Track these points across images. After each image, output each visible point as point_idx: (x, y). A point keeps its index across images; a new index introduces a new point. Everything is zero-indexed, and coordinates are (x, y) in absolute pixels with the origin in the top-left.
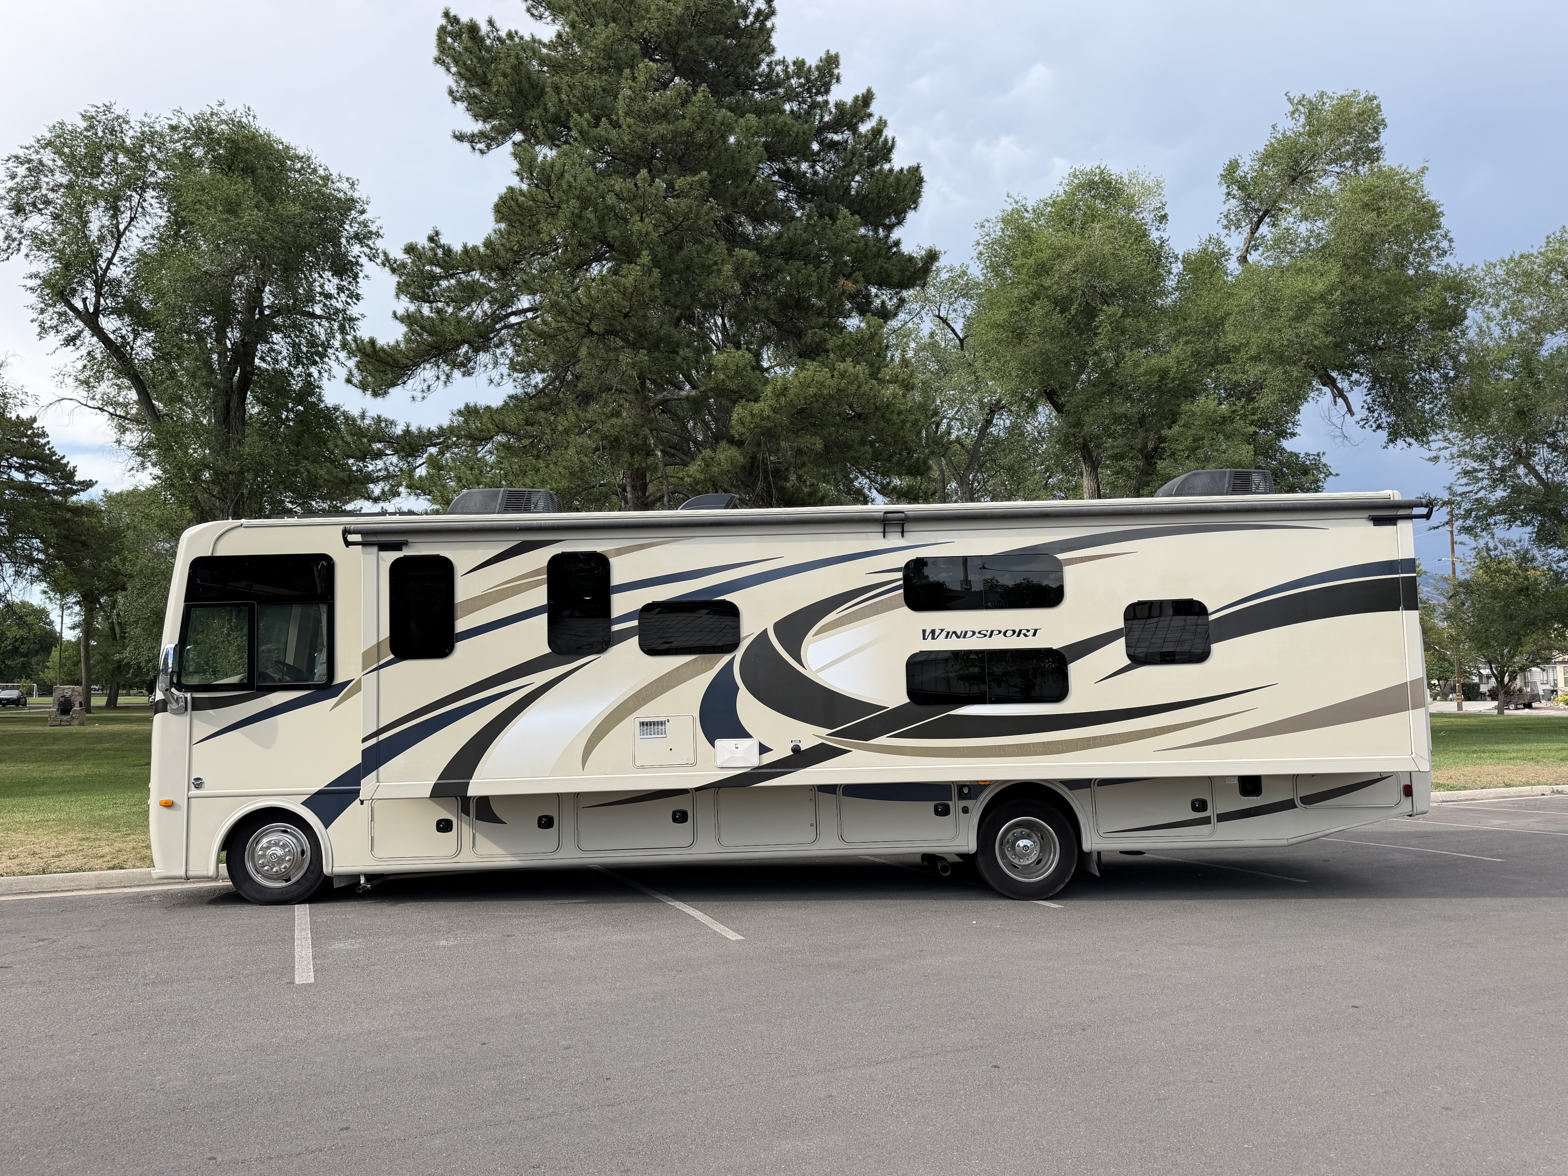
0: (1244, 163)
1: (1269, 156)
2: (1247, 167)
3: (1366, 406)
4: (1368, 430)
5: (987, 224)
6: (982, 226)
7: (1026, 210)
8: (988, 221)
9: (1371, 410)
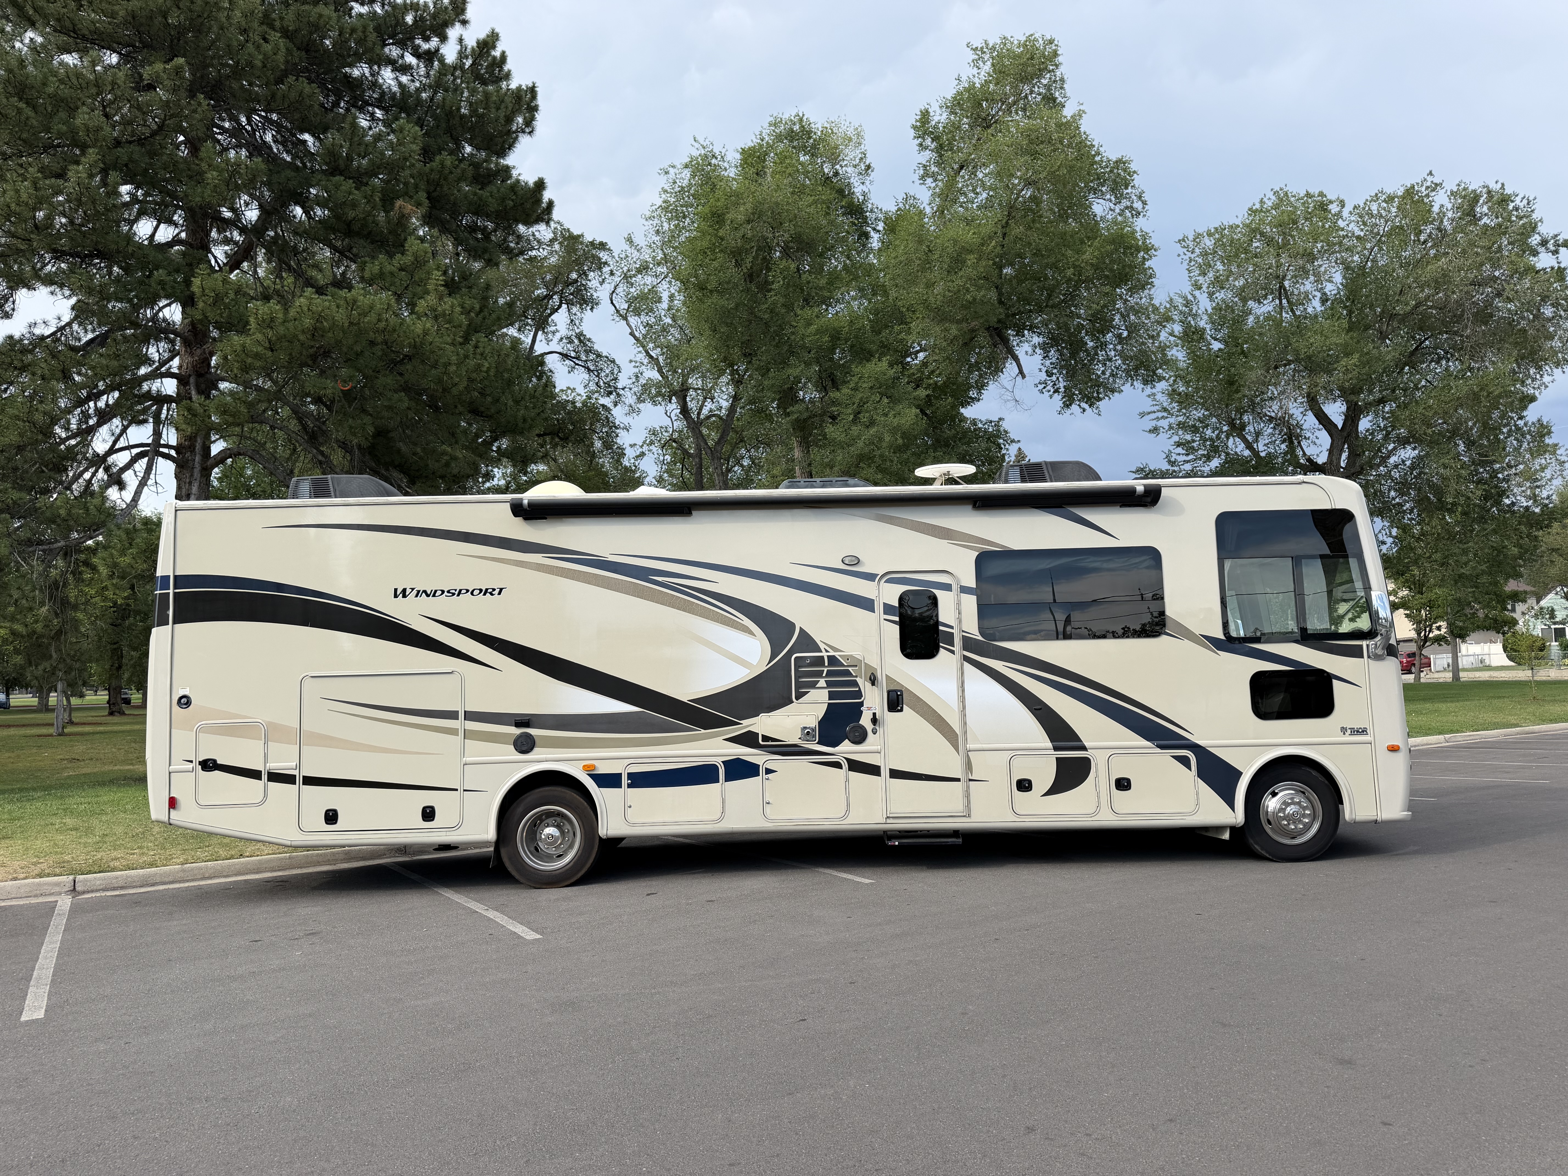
0: (934, 112)
1: (956, 105)
2: (940, 117)
3: (1044, 369)
4: (1047, 394)
5: (672, 171)
6: (667, 173)
7: (713, 156)
8: (673, 167)
9: (1049, 374)
